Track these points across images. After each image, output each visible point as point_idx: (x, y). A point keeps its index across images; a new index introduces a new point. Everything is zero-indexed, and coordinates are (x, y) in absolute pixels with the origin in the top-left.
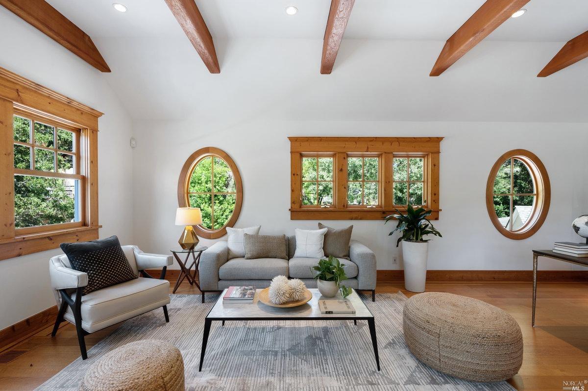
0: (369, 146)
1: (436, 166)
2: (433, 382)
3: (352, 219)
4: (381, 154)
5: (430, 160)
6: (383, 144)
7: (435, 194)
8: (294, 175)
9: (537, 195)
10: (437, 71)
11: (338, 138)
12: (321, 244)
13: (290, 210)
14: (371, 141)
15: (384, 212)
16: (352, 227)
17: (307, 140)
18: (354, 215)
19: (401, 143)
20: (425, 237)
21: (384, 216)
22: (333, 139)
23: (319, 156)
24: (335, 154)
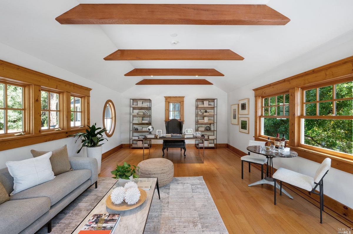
0: (58, 85)
1: (88, 103)
3: (46, 141)
4: (63, 93)
5: (86, 100)
6: (66, 86)
7: (88, 119)
9: (112, 118)
10: (106, 59)
11: (36, 72)
12: (51, 166)
14: (60, 81)
15: (67, 133)
16: (66, 146)
18: (48, 138)
19: (75, 88)
20: (100, 143)
21: (67, 135)
22: (31, 71)
23: (8, 83)
24: (29, 85)
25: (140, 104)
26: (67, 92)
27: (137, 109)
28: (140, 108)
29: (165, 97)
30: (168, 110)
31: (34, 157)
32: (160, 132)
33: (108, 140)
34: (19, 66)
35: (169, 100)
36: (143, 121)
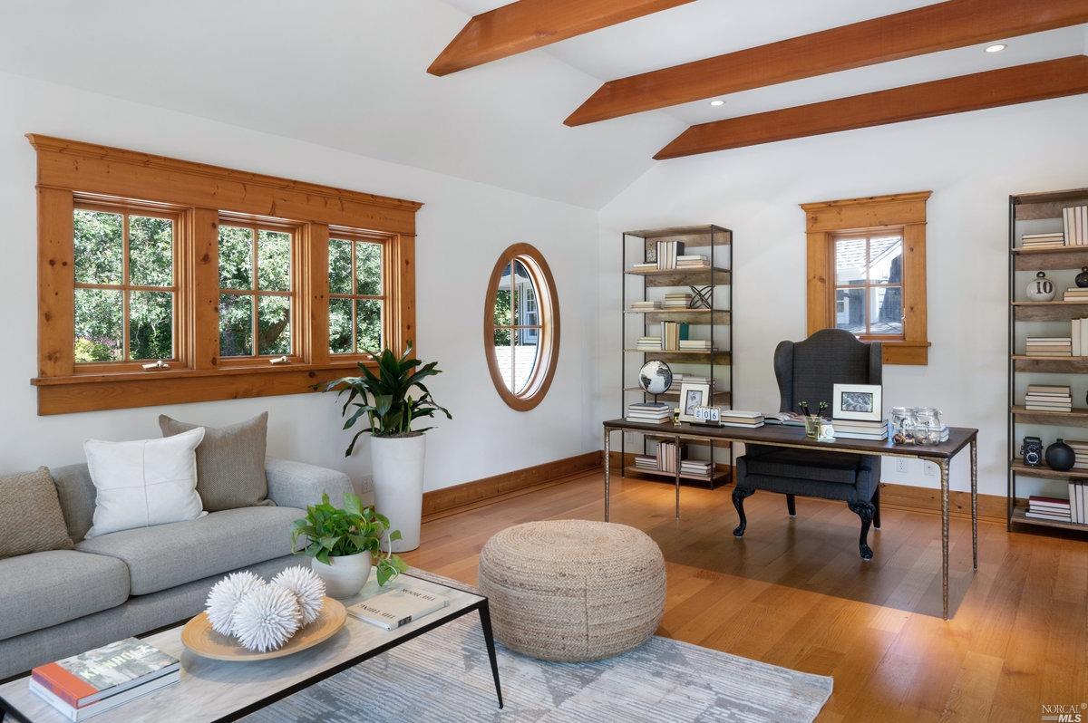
0: (278, 202)
1: (409, 263)
2: (585, 681)
3: (235, 398)
4: (302, 226)
5: (399, 250)
6: (308, 200)
7: (409, 327)
8: (52, 263)
9: (543, 327)
10: (440, 69)
11: (199, 165)
12: (192, 476)
13: (33, 382)
14: (283, 188)
15: (312, 374)
16: (265, 417)
17: (102, 157)
18: (242, 385)
19: (346, 205)
21: (314, 382)
22: (177, 165)
23: (131, 209)
24: (185, 211)
25: (667, 257)
26: (313, 223)
27: (666, 280)
28: (678, 277)
29: (803, 206)
30: (822, 280)
31: (166, 435)
32: (698, 395)
33: (449, 417)
34: (146, 155)
35: (828, 221)
36: (684, 344)
